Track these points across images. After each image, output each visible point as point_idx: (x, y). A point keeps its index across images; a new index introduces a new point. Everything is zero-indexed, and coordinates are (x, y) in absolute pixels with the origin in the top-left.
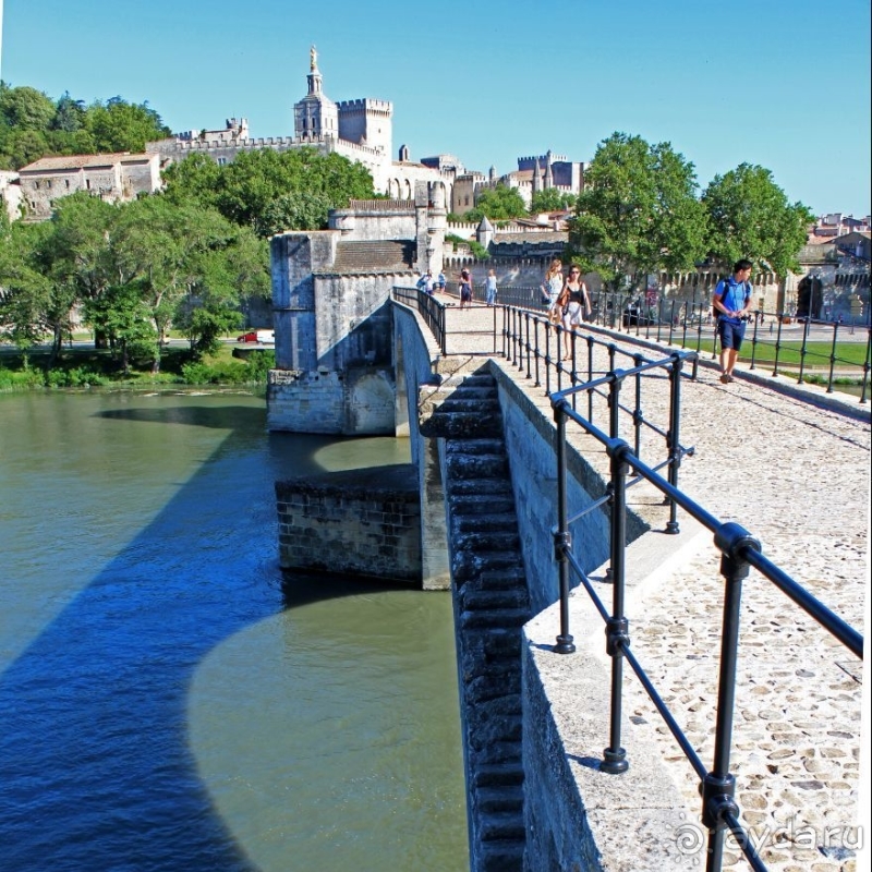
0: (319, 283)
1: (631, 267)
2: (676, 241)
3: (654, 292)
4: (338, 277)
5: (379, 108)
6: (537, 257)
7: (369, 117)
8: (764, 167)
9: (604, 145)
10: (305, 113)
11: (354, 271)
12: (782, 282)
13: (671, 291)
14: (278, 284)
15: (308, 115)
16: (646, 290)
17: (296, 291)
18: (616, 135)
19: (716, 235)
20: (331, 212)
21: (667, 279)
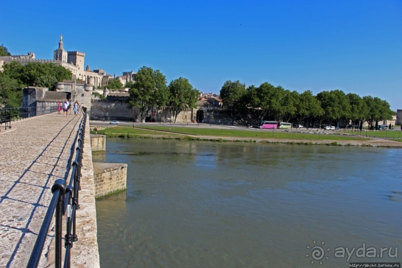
0: (38, 103)
1: (148, 105)
2: (160, 97)
3: (155, 112)
4: (44, 102)
5: (81, 54)
6: (120, 100)
7: (77, 57)
8: (187, 79)
9: (140, 69)
10: (57, 53)
11: (50, 100)
12: (192, 111)
13: (160, 112)
14: (25, 103)
15: (58, 55)
16: (152, 111)
17: (30, 105)
18: (144, 67)
19: (172, 97)
20: (56, 83)
21: (159, 109)
